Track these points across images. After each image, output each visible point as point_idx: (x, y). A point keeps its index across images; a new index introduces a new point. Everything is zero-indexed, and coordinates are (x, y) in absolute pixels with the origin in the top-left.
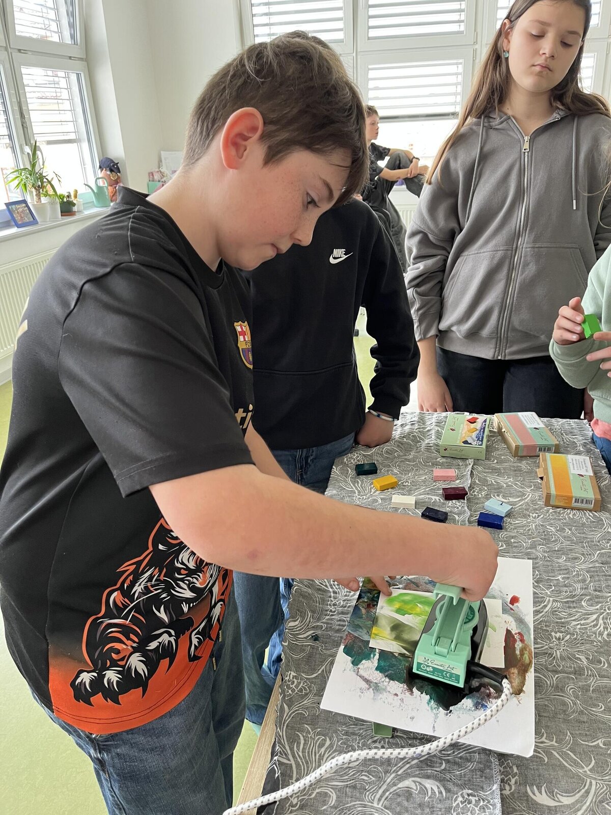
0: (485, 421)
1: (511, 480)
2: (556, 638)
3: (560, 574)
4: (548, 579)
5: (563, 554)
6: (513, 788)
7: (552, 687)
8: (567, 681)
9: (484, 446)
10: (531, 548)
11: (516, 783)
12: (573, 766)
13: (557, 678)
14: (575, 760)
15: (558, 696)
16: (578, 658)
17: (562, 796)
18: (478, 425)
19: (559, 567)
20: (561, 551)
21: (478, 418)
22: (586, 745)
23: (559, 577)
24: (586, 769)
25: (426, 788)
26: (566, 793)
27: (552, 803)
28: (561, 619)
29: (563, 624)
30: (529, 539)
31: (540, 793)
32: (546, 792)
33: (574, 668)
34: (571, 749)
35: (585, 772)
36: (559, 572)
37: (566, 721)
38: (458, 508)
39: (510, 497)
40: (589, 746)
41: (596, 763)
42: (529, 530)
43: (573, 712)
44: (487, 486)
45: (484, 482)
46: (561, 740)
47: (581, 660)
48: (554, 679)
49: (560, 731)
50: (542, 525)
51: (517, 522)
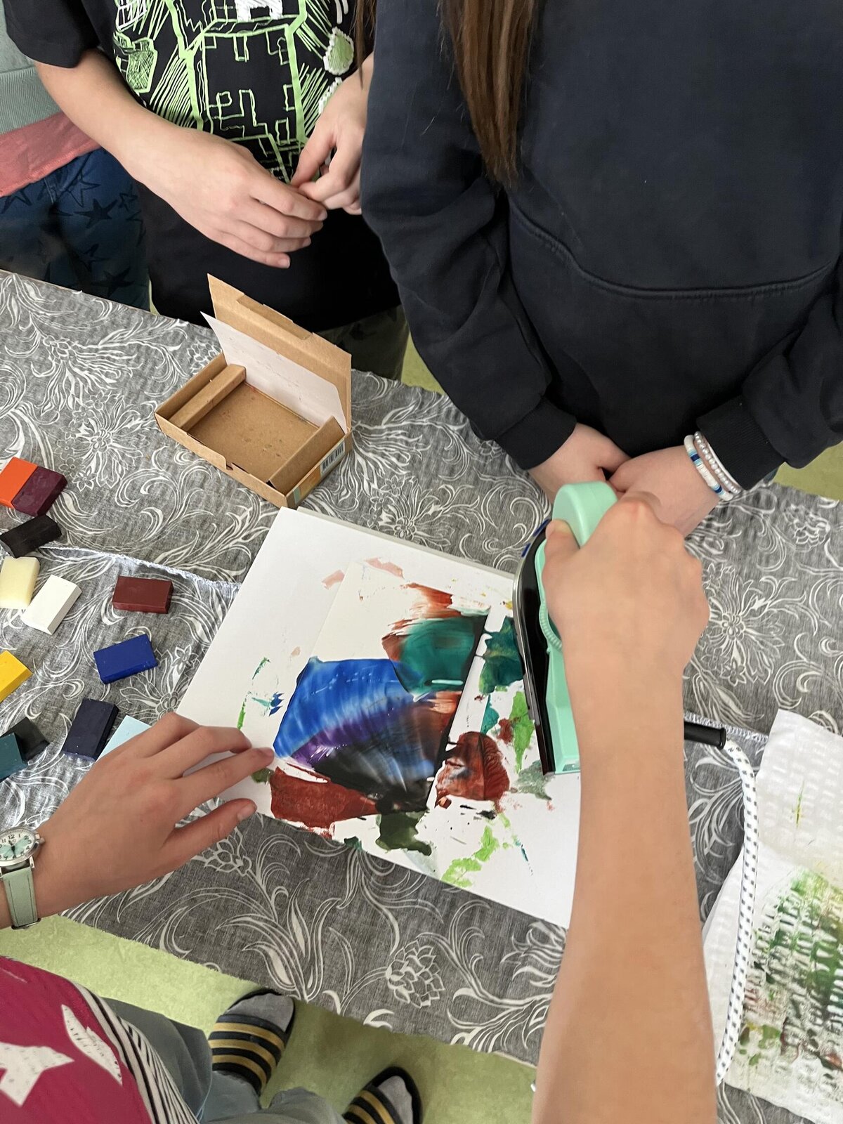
16: (433, 514)
33: (449, 526)
47: (438, 512)
51: (93, 464)
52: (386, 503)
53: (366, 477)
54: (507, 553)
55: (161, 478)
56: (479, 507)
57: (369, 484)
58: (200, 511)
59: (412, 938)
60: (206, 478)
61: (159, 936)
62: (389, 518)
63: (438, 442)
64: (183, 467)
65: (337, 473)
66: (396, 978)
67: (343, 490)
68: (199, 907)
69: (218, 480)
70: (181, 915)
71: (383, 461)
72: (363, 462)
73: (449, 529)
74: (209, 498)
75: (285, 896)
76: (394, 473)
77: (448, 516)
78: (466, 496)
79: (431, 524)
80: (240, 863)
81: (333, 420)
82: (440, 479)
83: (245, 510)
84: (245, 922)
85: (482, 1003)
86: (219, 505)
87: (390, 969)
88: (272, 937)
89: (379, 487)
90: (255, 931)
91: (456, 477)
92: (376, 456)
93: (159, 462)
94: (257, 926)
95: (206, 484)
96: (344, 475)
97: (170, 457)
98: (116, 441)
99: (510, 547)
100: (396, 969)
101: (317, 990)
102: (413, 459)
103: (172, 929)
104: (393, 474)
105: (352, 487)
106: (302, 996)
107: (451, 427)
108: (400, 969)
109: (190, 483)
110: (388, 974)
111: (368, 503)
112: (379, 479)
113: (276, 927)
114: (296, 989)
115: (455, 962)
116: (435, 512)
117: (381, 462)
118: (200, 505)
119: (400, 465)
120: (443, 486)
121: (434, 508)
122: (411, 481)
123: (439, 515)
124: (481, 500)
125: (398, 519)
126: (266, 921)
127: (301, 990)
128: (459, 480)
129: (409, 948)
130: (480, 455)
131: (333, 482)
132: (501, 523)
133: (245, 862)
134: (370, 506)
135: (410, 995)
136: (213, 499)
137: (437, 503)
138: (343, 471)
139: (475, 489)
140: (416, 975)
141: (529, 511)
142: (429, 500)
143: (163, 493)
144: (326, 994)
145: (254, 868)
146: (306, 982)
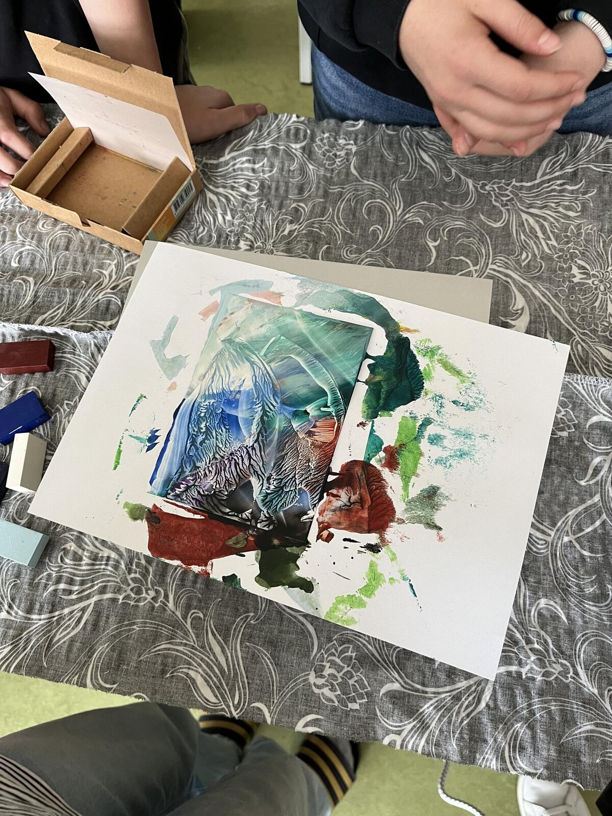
8: (332, 255)
16: (289, 234)
17: (514, 305)
22: (436, 259)
24: (471, 269)
26: (512, 299)
27: (526, 317)
29: (222, 236)
31: (513, 326)
32: (511, 319)
33: (307, 242)
35: (476, 270)
41: (463, 256)
52: (242, 232)
53: (219, 211)
54: (367, 258)
55: (28, 247)
56: (333, 217)
57: (223, 217)
58: (69, 272)
59: (330, 640)
60: (69, 241)
61: (85, 675)
62: (247, 245)
63: (283, 163)
64: (47, 234)
65: (191, 212)
66: (320, 681)
67: (199, 228)
68: (120, 641)
69: (82, 241)
70: (102, 653)
71: (234, 193)
72: (214, 198)
73: (307, 245)
74: (75, 259)
75: (200, 618)
76: (246, 203)
77: (304, 232)
78: (318, 210)
79: (288, 243)
80: (152, 593)
81: (177, 160)
82: (291, 199)
83: (110, 264)
84: (165, 649)
85: (409, 694)
86: (85, 264)
87: (313, 674)
88: (194, 660)
89: (233, 218)
90: (177, 656)
91: (306, 194)
92: (226, 190)
93: (25, 234)
94: (177, 651)
95: (71, 247)
96: (198, 213)
97: (34, 227)
99: (369, 251)
100: (319, 672)
101: (244, 705)
102: (262, 186)
103: (97, 667)
104: (244, 203)
105: (208, 223)
106: (231, 713)
107: (293, 146)
108: (322, 672)
109: (54, 247)
110: (312, 678)
111: (225, 235)
112: (231, 210)
113: (196, 649)
114: (224, 706)
115: (376, 658)
116: (290, 231)
117: (232, 195)
118: (68, 268)
119: (250, 193)
120: (294, 205)
121: (289, 228)
122: (263, 206)
123: (295, 234)
124: (334, 210)
125: (256, 245)
126: (186, 645)
127: (228, 706)
128: (309, 196)
129: (328, 650)
130: (326, 169)
131: (189, 221)
132: (357, 229)
133: (157, 592)
134: (227, 238)
135: (336, 696)
136: (80, 260)
137: (291, 222)
138: (196, 209)
139: (326, 202)
140: (339, 675)
141: (382, 211)
142: (283, 221)
143: (33, 262)
144: (254, 707)
145: (166, 597)
146: (233, 698)
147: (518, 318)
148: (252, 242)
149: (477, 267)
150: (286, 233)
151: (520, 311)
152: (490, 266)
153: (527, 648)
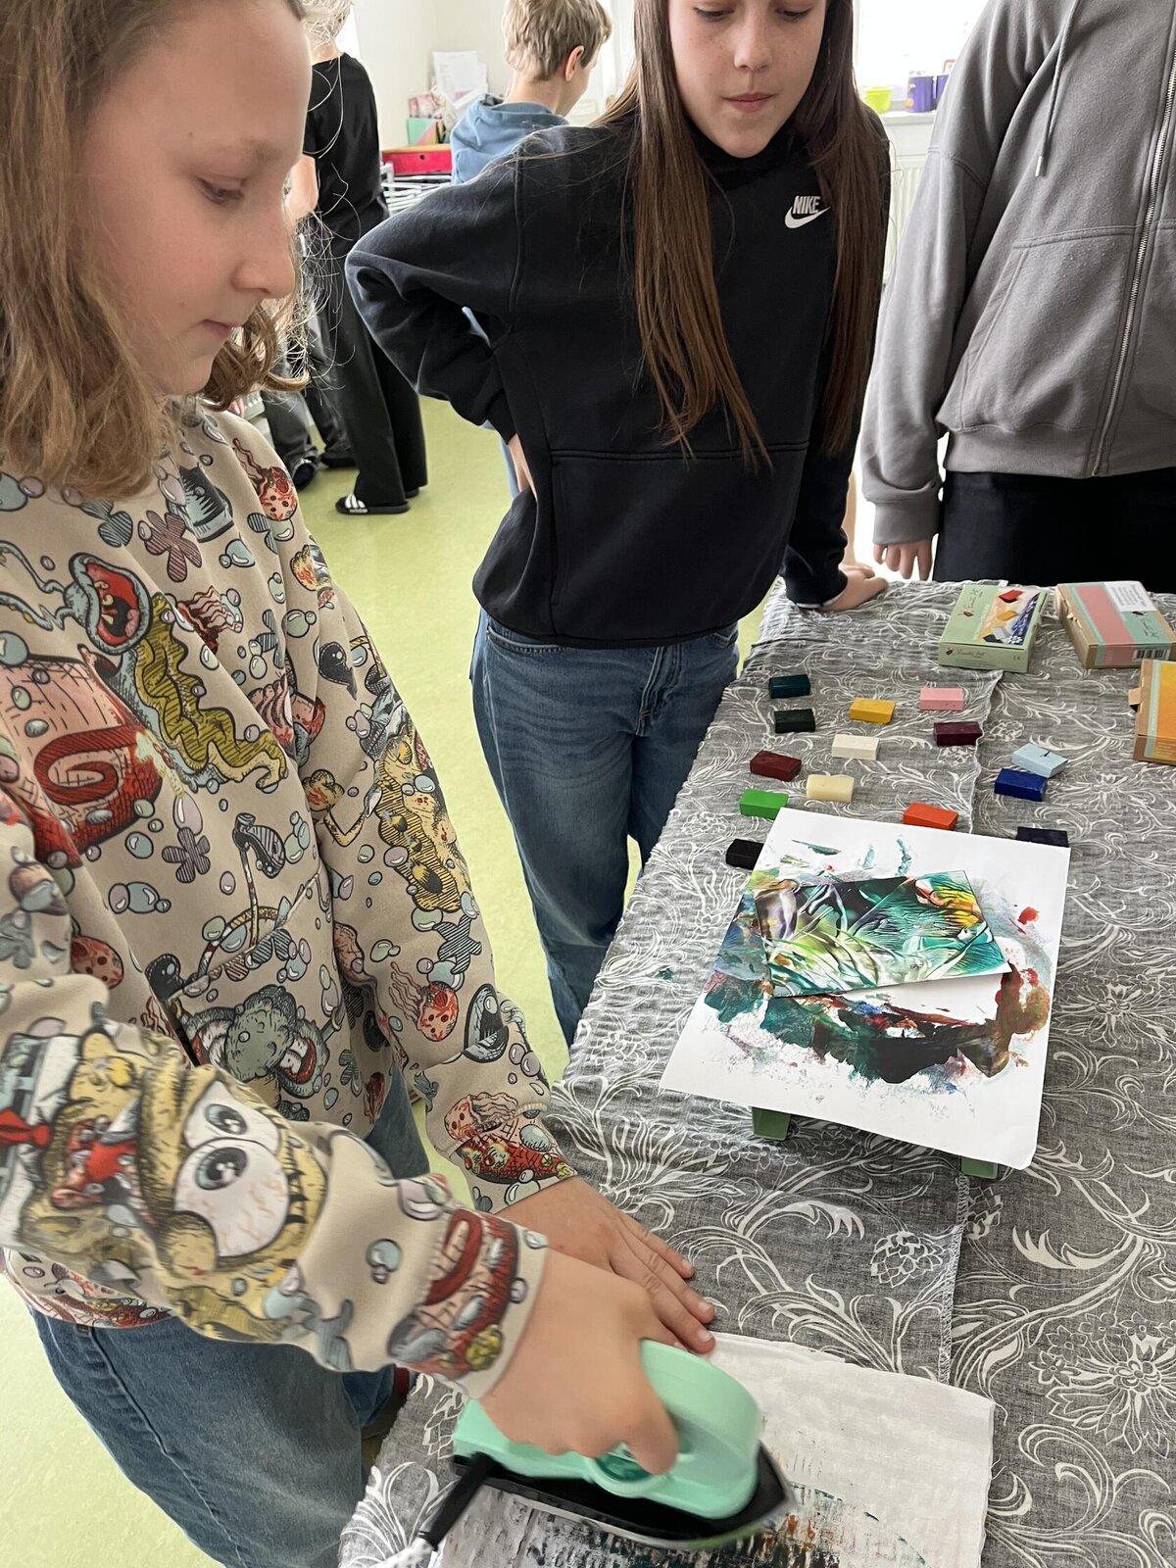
0: (1035, 598)
1: (1074, 710)
2: (1113, 993)
3: (1142, 884)
4: (1117, 892)
5: (1156, 848)
6: (987, 1231)
7: (1091, 1077)
8: (1121, 1068)
9: (1025, 646)
10: (1092, 836)
11: (994, 1221)
12: (1106, 1208)
13: (1104, 1061)
14: (1112, 1198)
15: (1100, 1091)
16: (1150, 1029)
17: (1076, 1254)
18: (1019, 606)
19: (1143, 870)
20: (1153, 843)
21: (1021, 593)
22: (1139, 1176)
23: (1140, 890)
24: (1132, 1216)
25: (831, 1219)
26: (1084, 1251)
27: (1053, 1264)
28: (1129, 961)
29: (1132, 971)
30: (1093, 819)
31: (1036, 1244)
32: (1046, 1244)
33: (1140, 1045)
34: (1109, 1180)
35: (1129, 1220)
36: (1140, 881)
37: (1106, 1132)
38: (960, 760)
39: (1067, 742)
40: (1143, 1178)
41: (1152, 1207)
42: (1095, 803)
43: (1124, 1121)
44: (1023, 721)
45: (1019, 713)
46: (1094, 1163)
47: (1154, 1032)
48: (1098, 1064)
49: (1094, 1148)
50: (1121, 795)
51: (1073, 788)
52: (1143, 988)
53: (1170, 968)
54: (1124, 1102)
57: (1162, 972)
73: (1134, 1045)
77: (1155, 1043)
79: (1134, 1028)
87: (625, 1033)
96: (1161, 950)
98: (1109, 796)
100: (625, 1037)
101: (605, 986)
105: (1149, 959)
110: (621, 1032)
121: (1160, 1029)
123: (1152, 1036)
125: (1123, 999)
126: (658, 951)
127: (605, 975)
131: (1148, 942)
133: (705, 932)
135: (603, 1047)
140: (620, 1051)
144: (603, 993)
147: (1052, 1254)
148: (1127, 996)
149: (1134, 1222)
150: (1149, 1026)
151: (1063, 1258)
152: (1140, 1240)
153: (628, 1189)
